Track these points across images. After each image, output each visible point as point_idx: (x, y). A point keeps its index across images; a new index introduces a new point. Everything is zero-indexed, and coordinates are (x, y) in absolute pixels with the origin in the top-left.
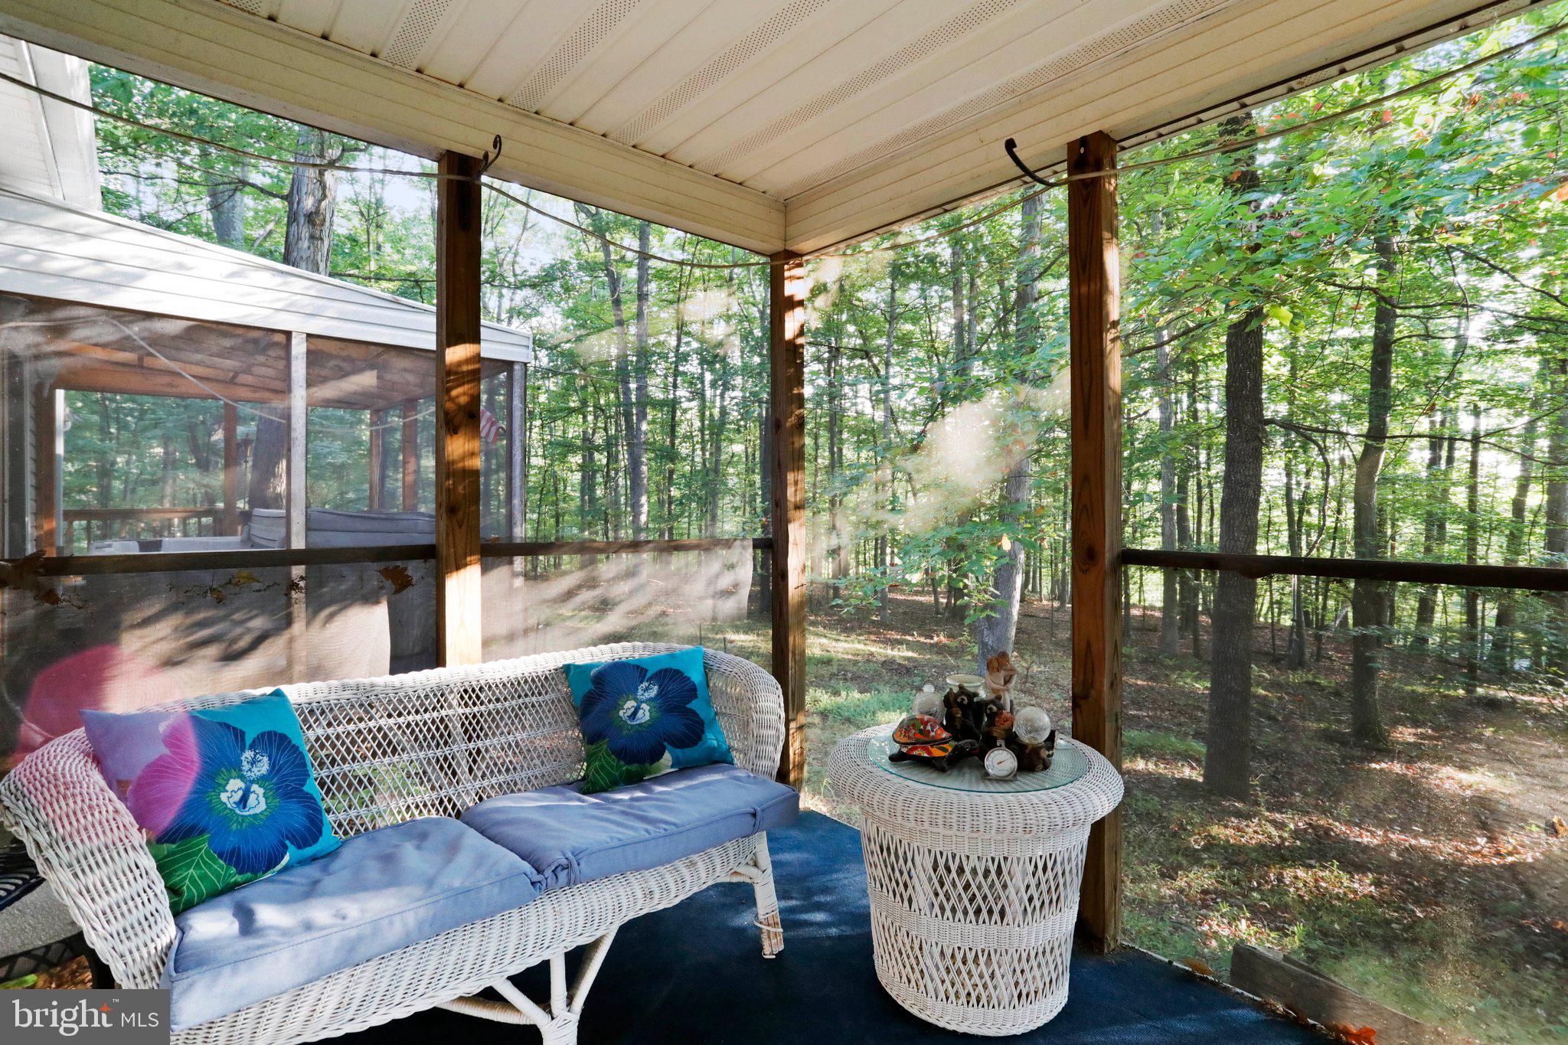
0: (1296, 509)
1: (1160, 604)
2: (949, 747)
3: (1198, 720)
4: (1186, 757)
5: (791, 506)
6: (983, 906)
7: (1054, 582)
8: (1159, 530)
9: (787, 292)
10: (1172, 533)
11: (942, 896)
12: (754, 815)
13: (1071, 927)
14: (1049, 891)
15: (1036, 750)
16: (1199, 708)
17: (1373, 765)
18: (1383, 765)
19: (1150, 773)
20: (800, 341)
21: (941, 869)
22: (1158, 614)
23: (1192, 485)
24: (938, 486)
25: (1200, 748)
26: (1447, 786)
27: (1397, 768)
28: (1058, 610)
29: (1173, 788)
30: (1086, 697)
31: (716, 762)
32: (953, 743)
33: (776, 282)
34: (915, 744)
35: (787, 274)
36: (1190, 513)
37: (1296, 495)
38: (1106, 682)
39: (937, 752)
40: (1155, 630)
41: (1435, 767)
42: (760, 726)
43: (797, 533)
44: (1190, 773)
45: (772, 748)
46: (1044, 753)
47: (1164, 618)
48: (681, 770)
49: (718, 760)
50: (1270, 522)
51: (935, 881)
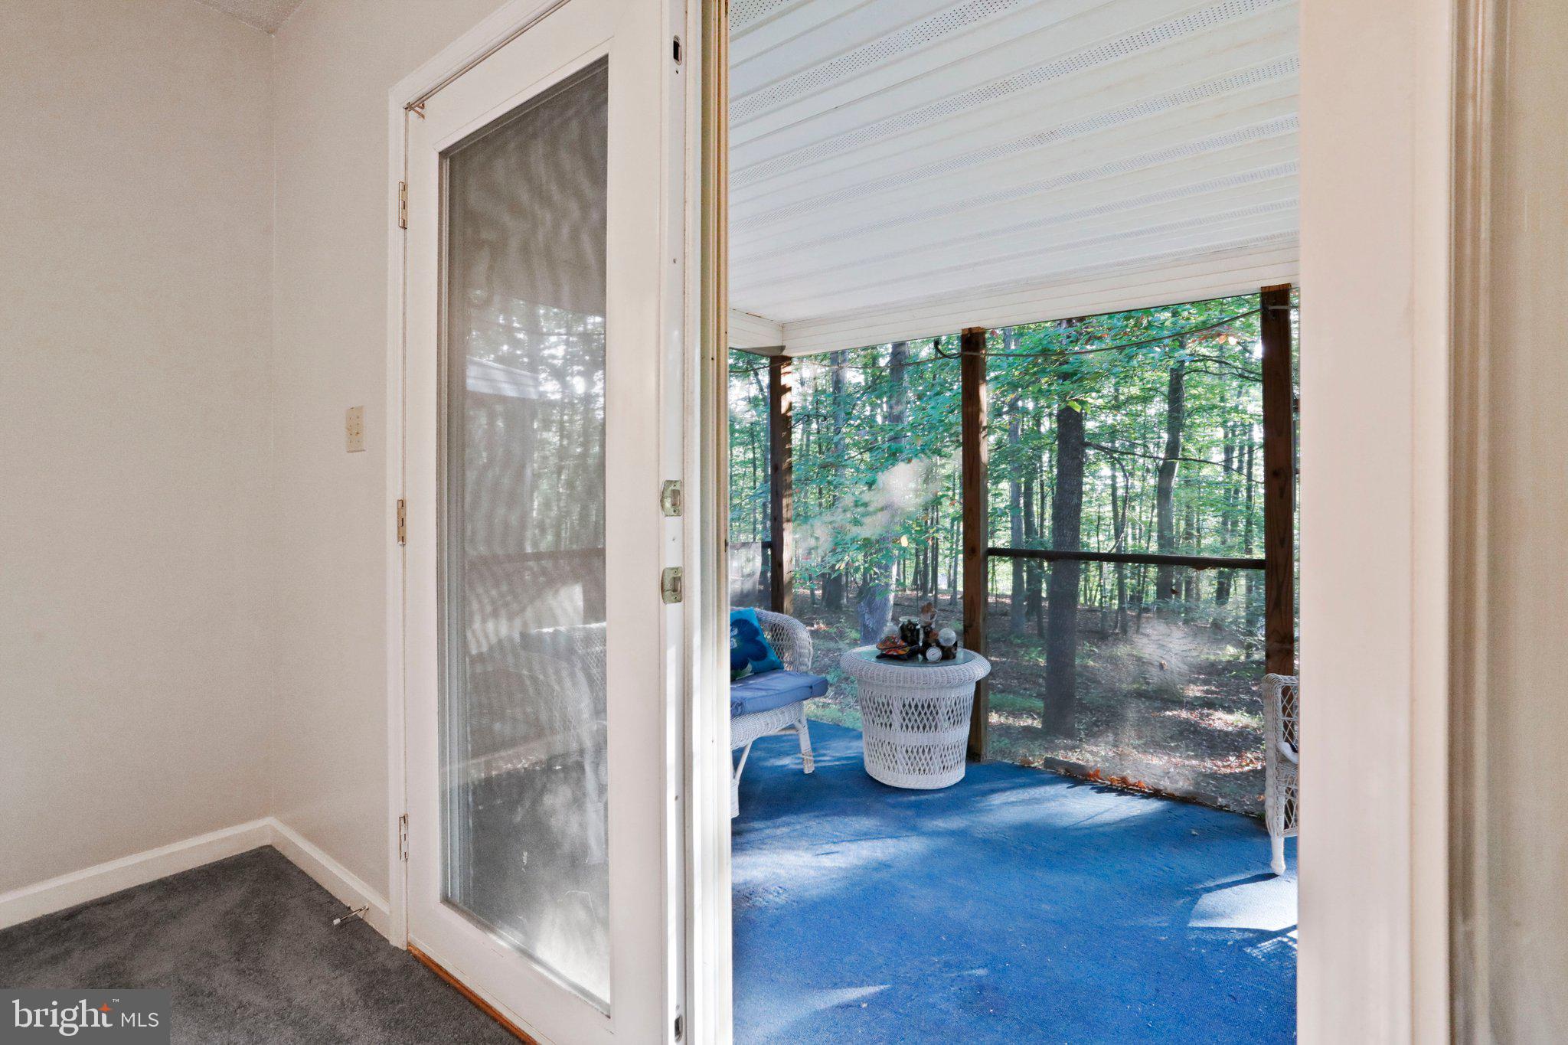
0: (1119, 503)
1: (1009, 593)
2: (907, 649)
3: (1040, 685)
4: (1030, 712)
5: (784, 520)
6: (927, 724)
7: (917, 572)
8: (1009, 525)
9: (783, 383)
10: (1020, 528)
11: (907, 721)
12: (811, 687)
13: (967, 736)
14: (957, 715)
15: (949, 649)
16: (1040, 676)
17: (1168, 713)
18: (1175, 713)
19: (1002, 724)
20: (789, 414)
21: (907, 707)
22: (1008, 601)
23: (1036, 486)
24: (882, 509)
25: (1040, 704)
26: (1216, 725)
27: (1184, 714)
28: (921, 598)
29: (1020, 733)
30: (971, 626)
31: (775, 669)
32: (909, 648)
33: (775, 375)
34: (890, 649)
35: (783, 371)
36: (1035, 508)
37: (1120, 492)
38: (981, 617)
39: (901, 652)
40: (1005, 614)
41: (1211, 711)
42: (801, 647)
43: (788, 537)
44: (1037, 724)
45: (807, 660)
46: (953, 650)
47: (1013, 605)
48: (755, 674)
49: (776, 668)
50: (1099, 518)
51: (904, 713)
